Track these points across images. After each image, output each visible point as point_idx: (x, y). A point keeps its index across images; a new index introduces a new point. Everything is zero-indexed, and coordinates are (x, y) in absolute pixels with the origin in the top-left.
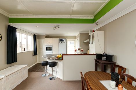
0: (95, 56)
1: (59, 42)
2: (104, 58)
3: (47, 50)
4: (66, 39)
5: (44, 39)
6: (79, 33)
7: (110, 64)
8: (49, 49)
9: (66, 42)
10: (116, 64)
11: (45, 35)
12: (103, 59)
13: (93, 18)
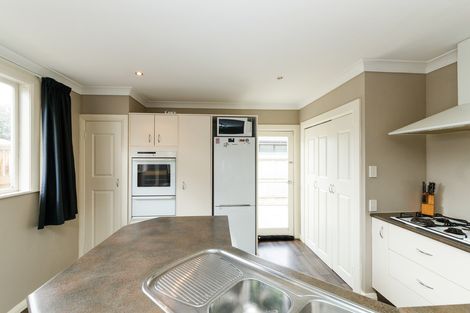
1: (215, 135)
3: (139, 186)
4: (253, 121)
9: (254, 135)
11: (127, 93)
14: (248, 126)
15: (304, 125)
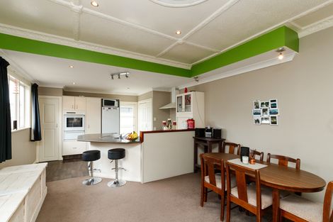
0: (194, 132)
1: (102, 106)
2: (208, 134)
3: (68, 126)
4: (118, 101)
5: (60, 98)
6: (152, 90)
7: (218, 142)
8: (74, 122)
9: (119, 106)
10: (226, 141)
11: (62, 87)
12: (206, 136)
13: (190, 68)
14: (116, 103)
15: (139, 102)
